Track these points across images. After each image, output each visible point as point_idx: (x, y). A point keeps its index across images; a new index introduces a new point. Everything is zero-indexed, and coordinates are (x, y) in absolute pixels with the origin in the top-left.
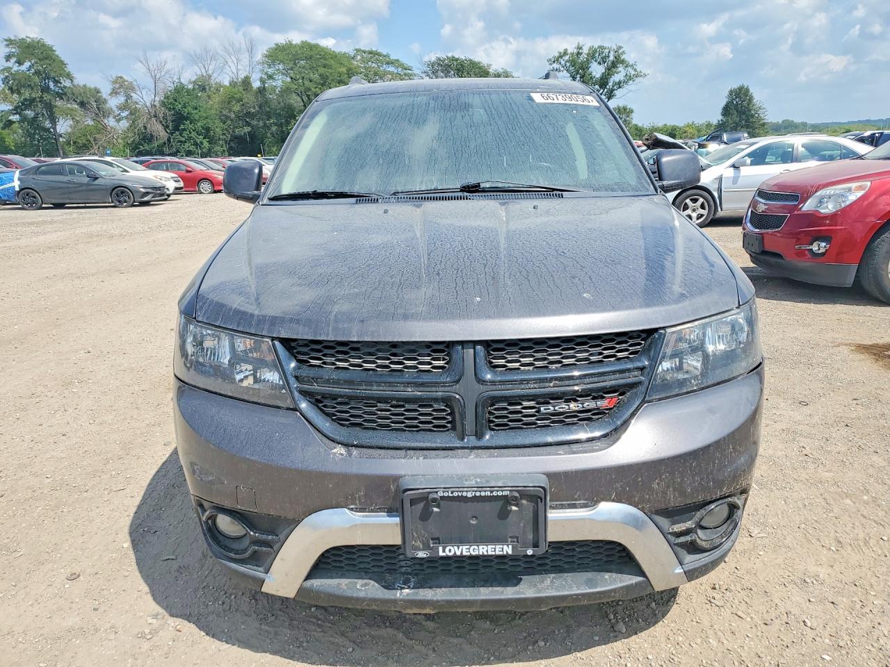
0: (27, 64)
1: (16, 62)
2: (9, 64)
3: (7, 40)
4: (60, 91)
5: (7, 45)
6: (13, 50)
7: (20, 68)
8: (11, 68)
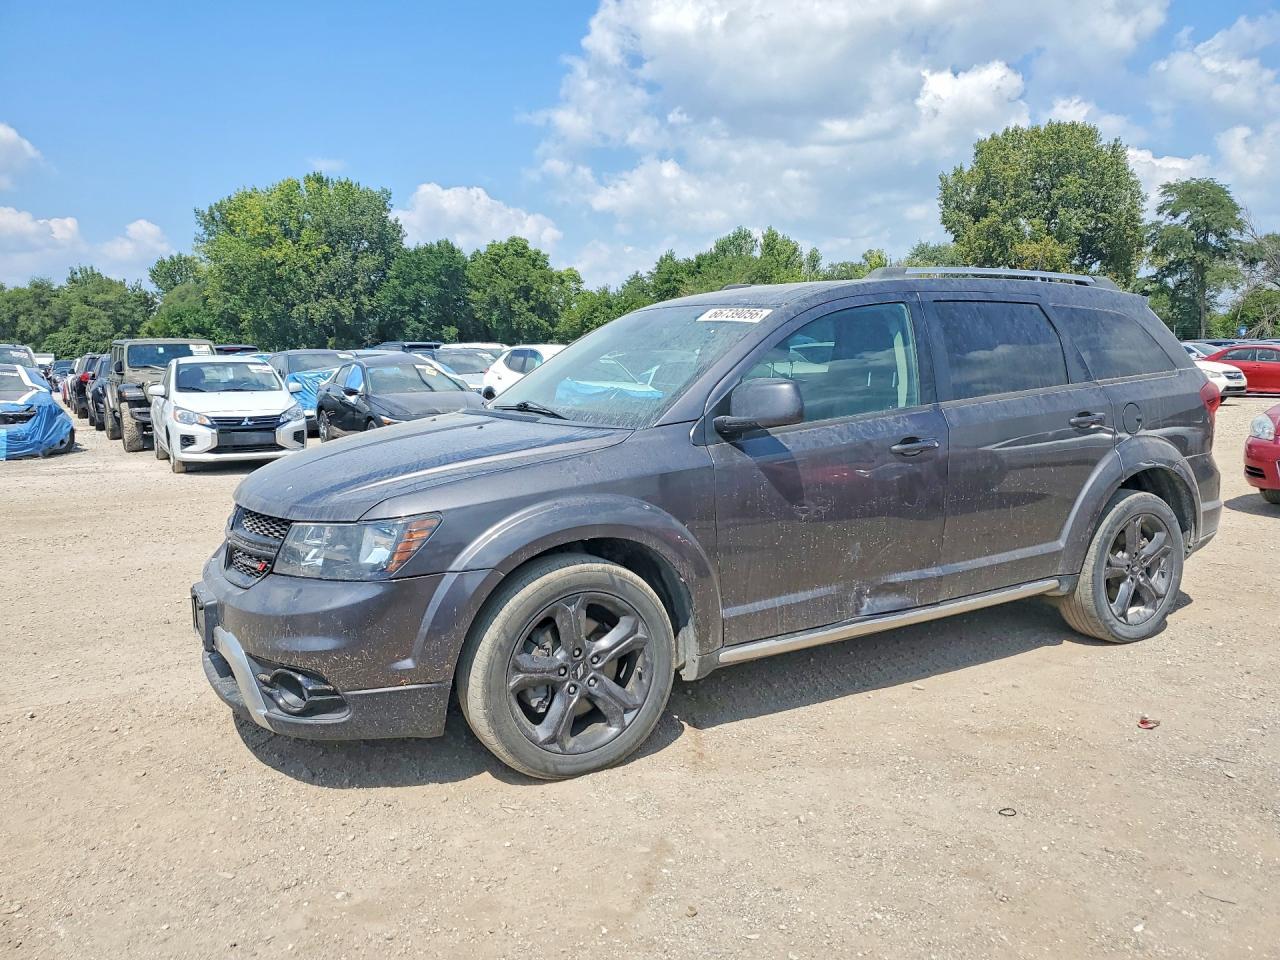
0: (1184, 215)
1: (1170, 214)
2: (1161, 218)
3: (1165, 186)
4: (1223, 247)
5: (1164, 193)
6: (1170, 199)
7: (1175, 222)
8: (1161, 223)
